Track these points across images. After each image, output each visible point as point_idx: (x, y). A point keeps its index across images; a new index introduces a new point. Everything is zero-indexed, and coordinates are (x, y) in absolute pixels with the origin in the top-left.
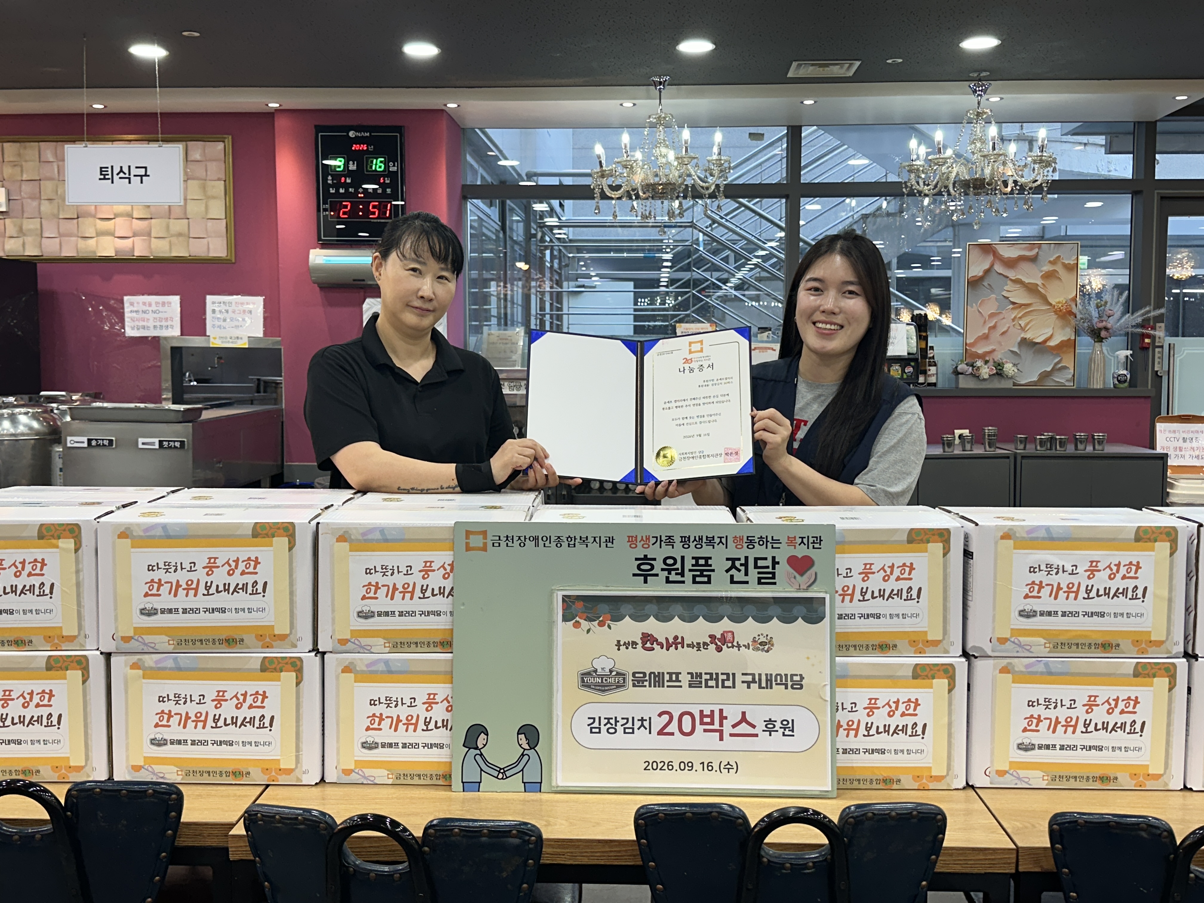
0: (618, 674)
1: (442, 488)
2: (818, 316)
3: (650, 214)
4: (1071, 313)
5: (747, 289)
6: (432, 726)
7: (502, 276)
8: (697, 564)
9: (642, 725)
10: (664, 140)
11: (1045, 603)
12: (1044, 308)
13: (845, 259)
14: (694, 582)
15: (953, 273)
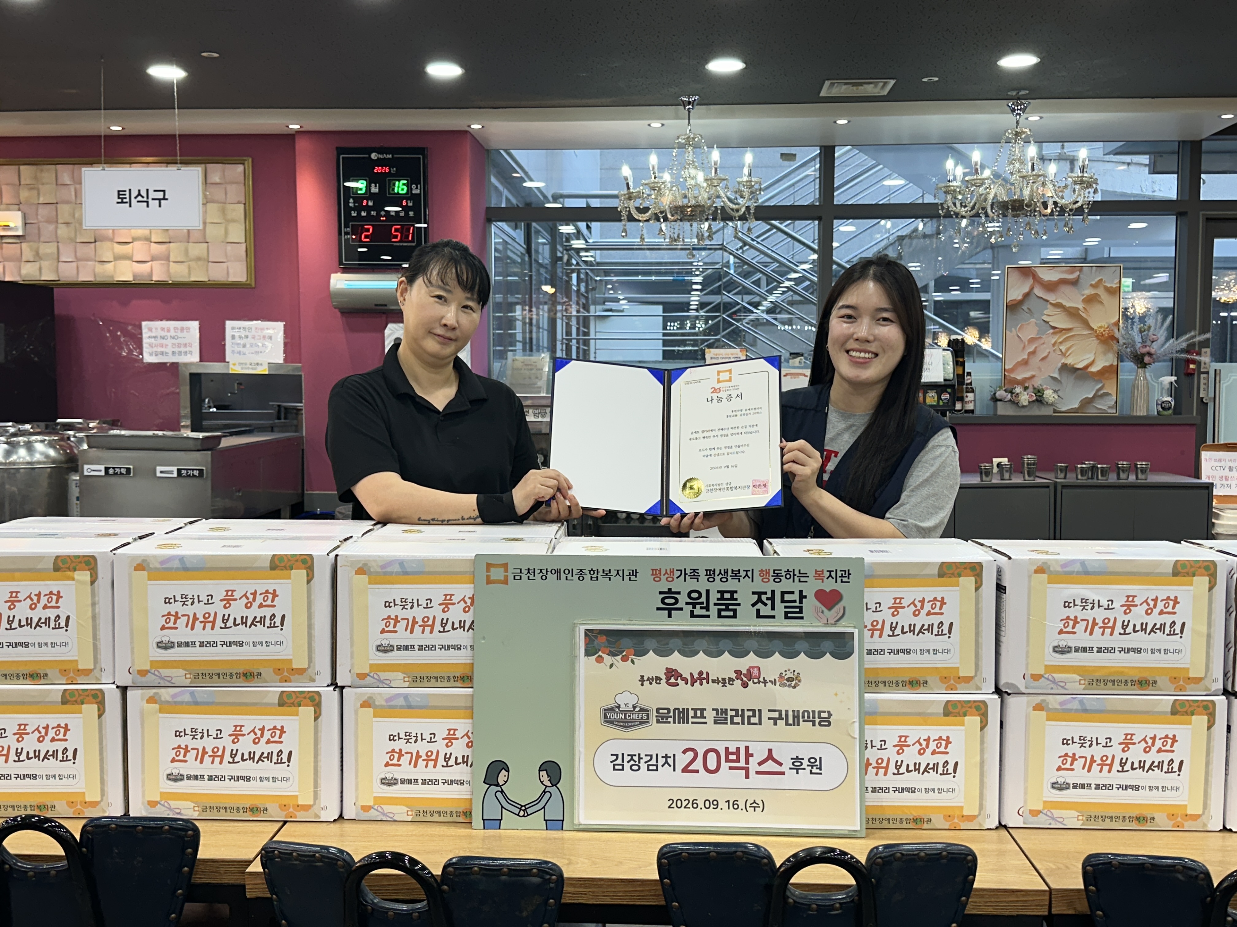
0: (642, 710)
1: (463, 519)
2: (851, 345)
3: (678, 237)
4: (1113, 338)
5: (779, 313)
6: (452, 762)
7: (527, 300)
8: (722, 598)
9: (666, 762)
10: (693, 162)
11: (1080, 638)
12: (1086, 332)
13: (878, 286)
14: (720, 616)
15: (992, 296)
